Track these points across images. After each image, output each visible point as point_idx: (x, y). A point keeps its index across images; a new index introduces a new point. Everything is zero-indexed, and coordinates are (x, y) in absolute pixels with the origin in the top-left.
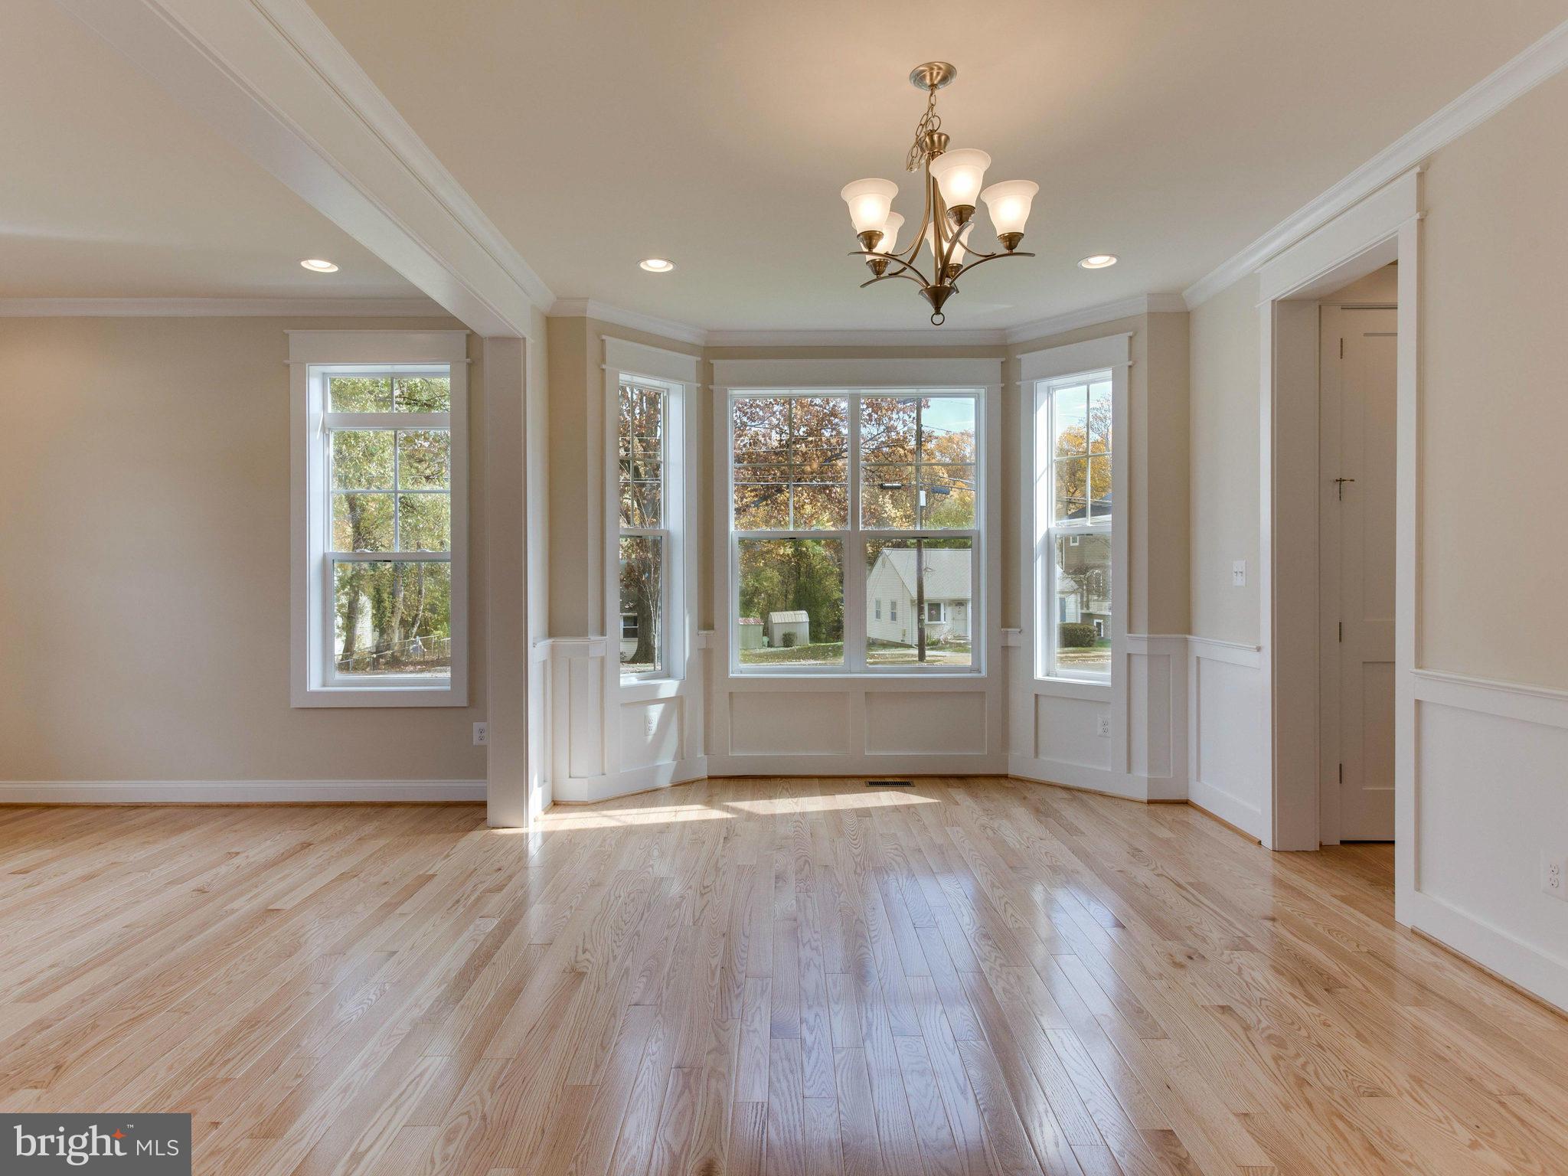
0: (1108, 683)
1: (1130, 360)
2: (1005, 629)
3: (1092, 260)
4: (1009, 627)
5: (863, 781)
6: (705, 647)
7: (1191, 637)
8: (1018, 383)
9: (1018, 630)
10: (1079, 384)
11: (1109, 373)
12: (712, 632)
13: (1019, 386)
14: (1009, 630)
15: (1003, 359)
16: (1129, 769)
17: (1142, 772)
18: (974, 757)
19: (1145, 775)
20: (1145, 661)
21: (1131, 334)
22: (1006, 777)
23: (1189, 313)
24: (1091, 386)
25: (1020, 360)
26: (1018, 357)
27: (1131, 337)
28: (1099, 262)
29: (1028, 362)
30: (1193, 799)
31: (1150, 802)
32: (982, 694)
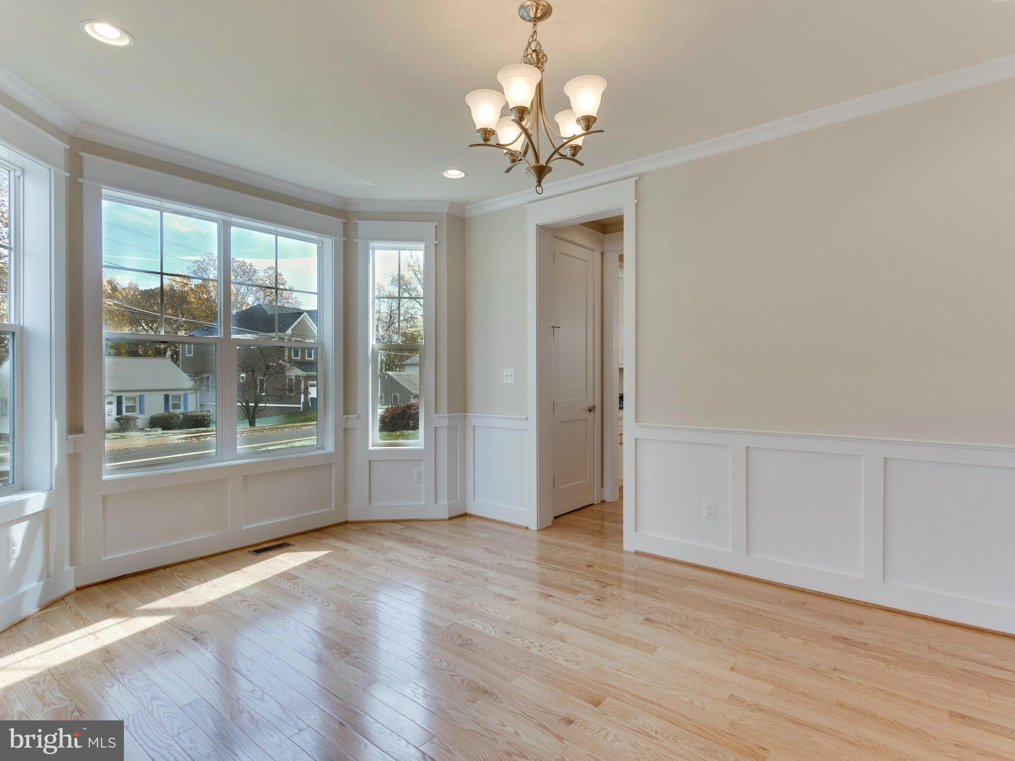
0: (423, 447)
1: (436, 240)
2: (346, 416)
3: (450, 172)
4: (348, 414)
5: (246, 550)
6: (73, 452)
7: (468, 414)
8: (356, 240)
9: (357, 416)
10: (394, 249)
11: (422, 246)
12: (81, 436)
13: (357, 243)
14: (349, 416)
15: (345, 221)
16: (436, 502)
17: (444, 502)
18: (325, 514)
19: (446, 502)
20: (446, 430)
21: (437, 224)
22: (347, 522)
23: (464, 219)
24: (401, 252)
25: (357, 223)
26: (356, 221)
27: (436, 226)
28: (454, 174)
29: (363, 227)
30: (469, 511)
31: (450, 519)
32: (330, 465)
